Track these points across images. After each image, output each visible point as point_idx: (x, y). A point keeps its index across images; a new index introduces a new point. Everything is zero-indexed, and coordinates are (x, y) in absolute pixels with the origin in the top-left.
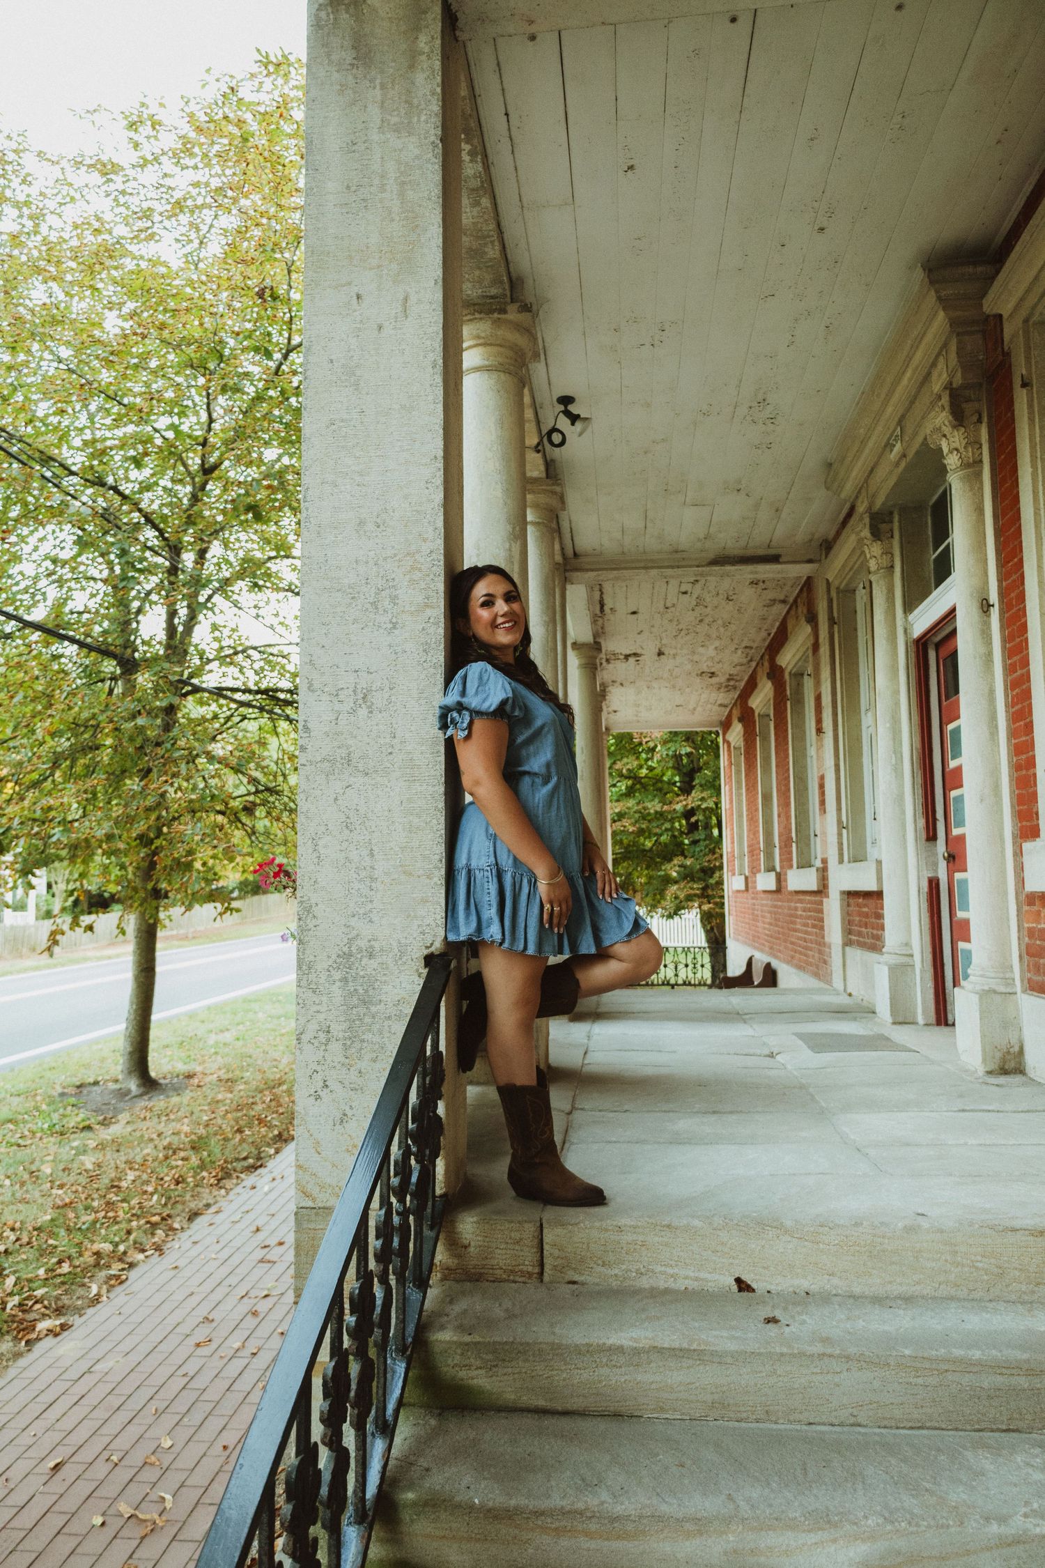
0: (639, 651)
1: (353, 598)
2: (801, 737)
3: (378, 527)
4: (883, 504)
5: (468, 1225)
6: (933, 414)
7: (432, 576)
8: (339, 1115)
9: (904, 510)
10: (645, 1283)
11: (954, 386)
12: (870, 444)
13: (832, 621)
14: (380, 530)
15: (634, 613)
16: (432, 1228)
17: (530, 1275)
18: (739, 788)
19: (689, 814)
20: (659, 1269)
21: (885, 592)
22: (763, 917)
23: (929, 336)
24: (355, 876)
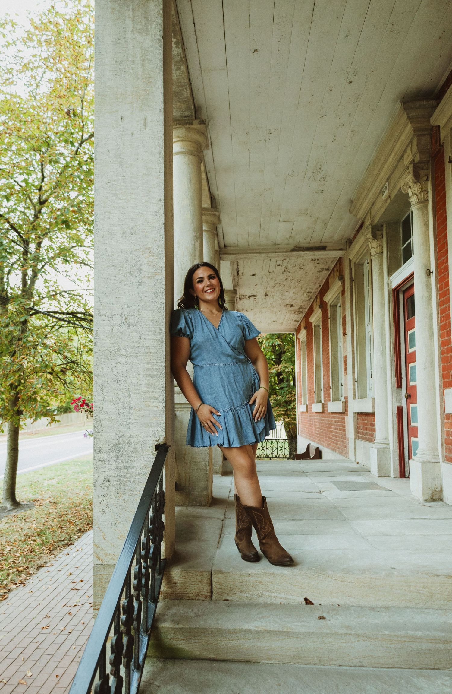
0: (255, 294)
1: (120, 270)
2: (335, 337)
3: (132, 234)
4: (378, 221)
5: (176, 573)
6: (404, 176)
7: (159, 259)
8: (114, 521)
9: (388, 224)
10: (261, 600)
11: (415, 162)
12: (373, 191)
13: (352, 280)
14: (133, 236)
15: (253, 275)
16: (159, 575)
17: (206, 596)
18: (304, 362)
19: (279, 374)
20: (267, 594)
21: (378, 265)
22: (315, 425)
23: (403, 137)
24: (121, 406)
